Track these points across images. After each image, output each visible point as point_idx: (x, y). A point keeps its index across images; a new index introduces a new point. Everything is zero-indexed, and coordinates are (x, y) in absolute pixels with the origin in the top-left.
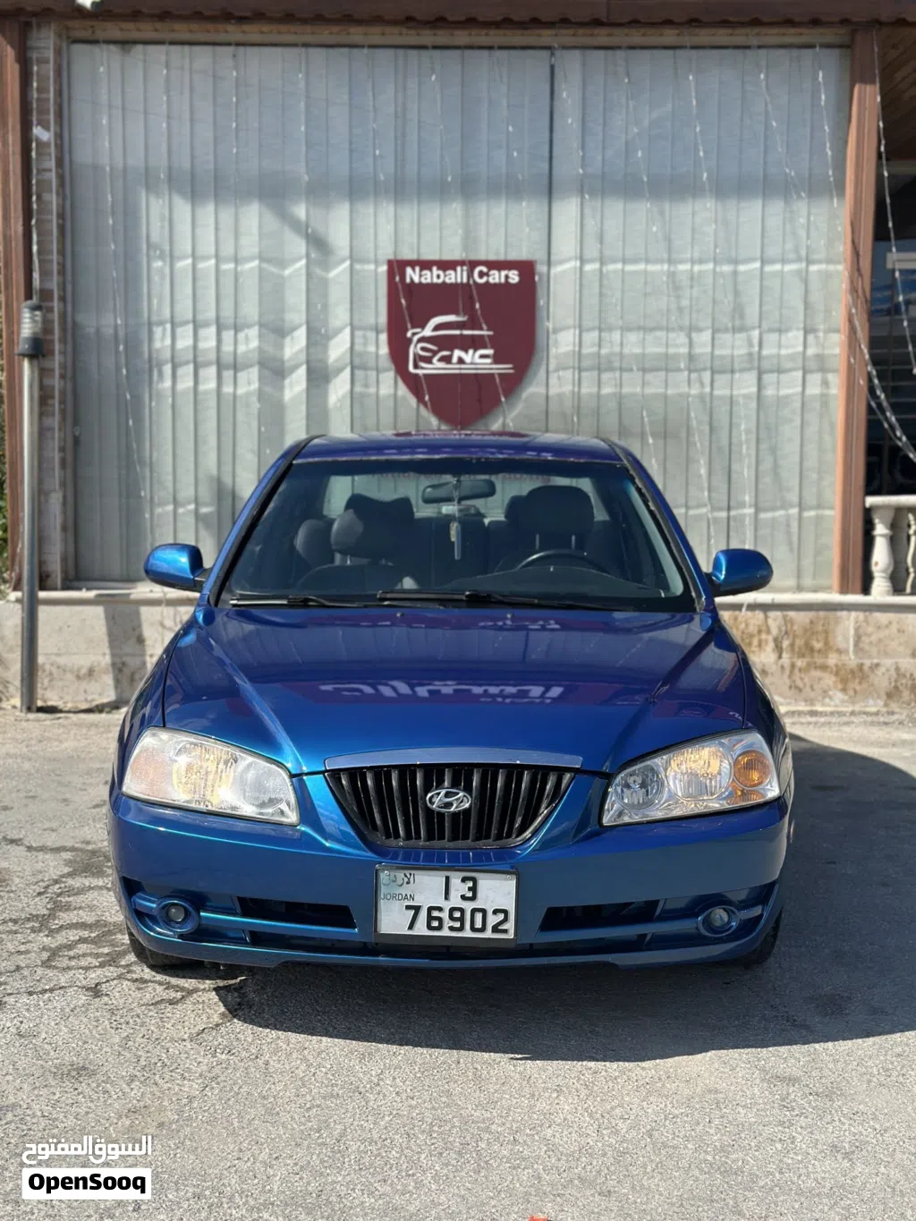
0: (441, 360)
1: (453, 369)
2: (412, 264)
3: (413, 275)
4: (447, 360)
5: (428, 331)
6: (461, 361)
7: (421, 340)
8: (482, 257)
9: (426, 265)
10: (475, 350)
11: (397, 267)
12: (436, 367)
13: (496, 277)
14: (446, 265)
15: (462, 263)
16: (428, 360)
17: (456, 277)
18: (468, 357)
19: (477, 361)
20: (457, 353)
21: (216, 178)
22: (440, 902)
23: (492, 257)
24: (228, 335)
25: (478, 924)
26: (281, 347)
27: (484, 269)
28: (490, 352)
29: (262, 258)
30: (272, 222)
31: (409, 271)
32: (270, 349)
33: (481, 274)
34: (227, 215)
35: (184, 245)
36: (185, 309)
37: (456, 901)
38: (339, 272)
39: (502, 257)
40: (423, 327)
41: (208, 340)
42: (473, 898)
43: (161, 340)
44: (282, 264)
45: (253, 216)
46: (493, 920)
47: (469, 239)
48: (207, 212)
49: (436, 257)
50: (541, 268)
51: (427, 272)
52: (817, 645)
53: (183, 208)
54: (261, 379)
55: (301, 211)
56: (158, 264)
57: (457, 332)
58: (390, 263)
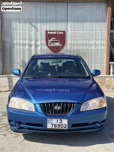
0: (53, 44)
1: (54, 45)
2: (49, 31)
3: (49, 33)
4: (54, 44)
5: (51, 40)
6: (55, 44)
7: (50, 41)
8: (58, 30)
9: (51, 31)
10: (57, 43)
11: (47, 32)
12: (52, 45)
13: (60, 33)
14: (53, 31)
15: (56, 31)
16: (51, 44)
17: (55, 33)
18: (56, 44)
19: (58, 44)
20: (55, 43)
21: (22, 20)
22: (56, 123)
23: (59, 30)
24: (24, 41)
25: (62, 127)
26: (31, 42)
27: (58, 32)
28: (59, 43)
29: (29, 30)
30: (30, 26)
31: (48, 32)
32: (30, 43)
33: (58, 33)
34: (24, 25)
35: (18, 28)
36: (18, 37)
37: (59, 123)
38: (39, 32)
39: (61, 30)
40: (50, 39)
41: (21, 42)
42: (61, 123)
43: (15, 42)
44: (31, 31)
45: (27, 25)
46: (64, 126)
47: (56, 28)
48: (21, 24)
49: (52, 30)
50: (66, 32)
51: (51, 32)
52: (103, 82)
53: (18, 23)
54: (29, 47)
55: (34, 24)
56: (14, 31)
57: (55, 40)
58: (46, 31)
